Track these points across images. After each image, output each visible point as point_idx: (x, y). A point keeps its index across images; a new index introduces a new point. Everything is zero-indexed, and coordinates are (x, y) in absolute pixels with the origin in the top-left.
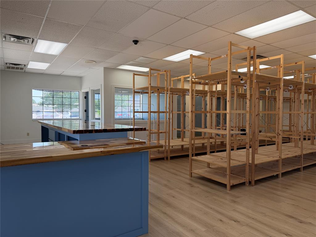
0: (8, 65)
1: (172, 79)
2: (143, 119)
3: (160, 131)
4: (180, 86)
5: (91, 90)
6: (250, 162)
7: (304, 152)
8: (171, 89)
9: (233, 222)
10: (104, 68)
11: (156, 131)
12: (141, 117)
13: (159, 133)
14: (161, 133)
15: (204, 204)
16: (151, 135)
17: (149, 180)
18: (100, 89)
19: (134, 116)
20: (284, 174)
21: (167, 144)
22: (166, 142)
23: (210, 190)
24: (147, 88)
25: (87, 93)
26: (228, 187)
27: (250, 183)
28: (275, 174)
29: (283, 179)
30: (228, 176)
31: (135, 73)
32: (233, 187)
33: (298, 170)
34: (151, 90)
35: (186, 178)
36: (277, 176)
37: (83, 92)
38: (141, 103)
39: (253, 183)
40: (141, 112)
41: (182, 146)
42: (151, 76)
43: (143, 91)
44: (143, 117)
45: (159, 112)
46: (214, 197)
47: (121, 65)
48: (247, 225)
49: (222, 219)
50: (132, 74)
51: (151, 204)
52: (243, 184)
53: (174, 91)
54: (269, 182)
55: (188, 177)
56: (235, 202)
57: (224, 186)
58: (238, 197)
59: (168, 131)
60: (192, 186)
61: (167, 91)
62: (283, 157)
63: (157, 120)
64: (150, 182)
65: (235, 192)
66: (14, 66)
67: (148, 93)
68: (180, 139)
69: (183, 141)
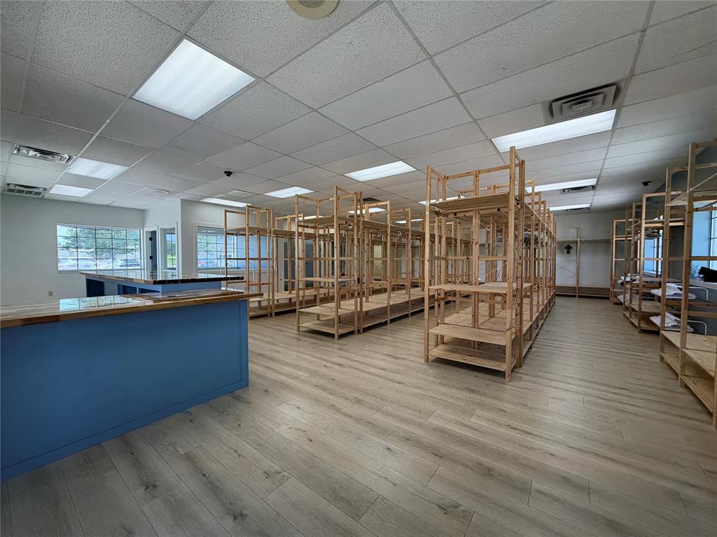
0: (12, 187)
1: (276, 219)
2: (238, 268)
3: (262, 282)
4: (286, 229)
5: (161, 229)
6: (359, 310)
7: (412, 299)
8: (274, 231)
9: (336, 366)
10: (182, 200)
11: (257, 282)
12: (236, 266)
13: (260, 285)
14: (263, 284)
15: (309, 355)
16: (250, 287)
17: (249, 339)
18: (174, 228)
19: (226, 264)
20: (392, 321)
21: (271, 298)
22: (269, 296)
23: (317, 341)
24: (244, 229)
25: (154, 233)
26: (336, 337)
27: (359, 331)
28: (383, 321)
29: (391, 325)
30: (336, 326)
31: (228, 210)
32: (341, 336)
33: (406, 316)
34: (249, 232)
35: (294, 333)
36: (385, 323)
37: (146, 232)
38: (235, 247)
39: (361, 330)
40: (237, 259)
41: (290, 299)
42: (248, 214)
43: (238, 232)
44: (239, 266)
45: (260, 259)
47: (206, 197)
48: (350, 366)
49: (327, 365)
50: (222, 211)
51: (251, 361)
52: (352, 333)
53: (279, 234)
54: (379, 329)
55: (296, 332)
56: (341, 349)
57: (332, 336)
58: (345, 345)
59: (271, 281)
60: (299, 340)
61: (270, 233)
62: (391, 303)
63: (257, 269)
64: (250, 340)
65: (343, 341)
66: (22, 189)
67: (245, 235)
68: (288, 292)
69: (290, 293)
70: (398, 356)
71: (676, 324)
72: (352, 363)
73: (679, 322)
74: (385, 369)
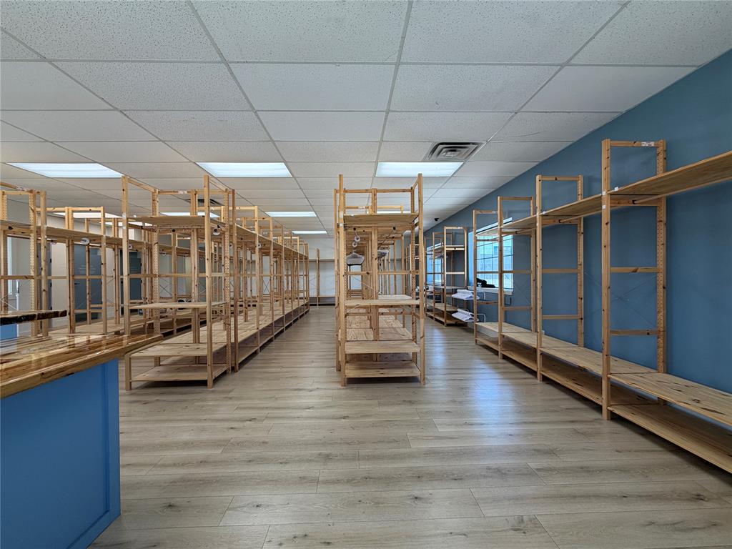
9: (248, 422)
15: (190, 420)
20: (261, 348)
26: (210, 383)
27: (233, 369)
28: (254, 350)
29: (261, 354)
30: (209, 368)
32: (216, 380)
39: (237, 367)
46: (197, 404)
48: (267, 418)
49: (233, 426)
54: (251, 361)
56: (230, 399)
57: (203, 383)
58: (230, 391)
61: (38, 232)
65: (221, 387)
70: (310, 388)
71: (471, 317)
72: (266, 412)
73: (473, 316)
74: (312, 407)
